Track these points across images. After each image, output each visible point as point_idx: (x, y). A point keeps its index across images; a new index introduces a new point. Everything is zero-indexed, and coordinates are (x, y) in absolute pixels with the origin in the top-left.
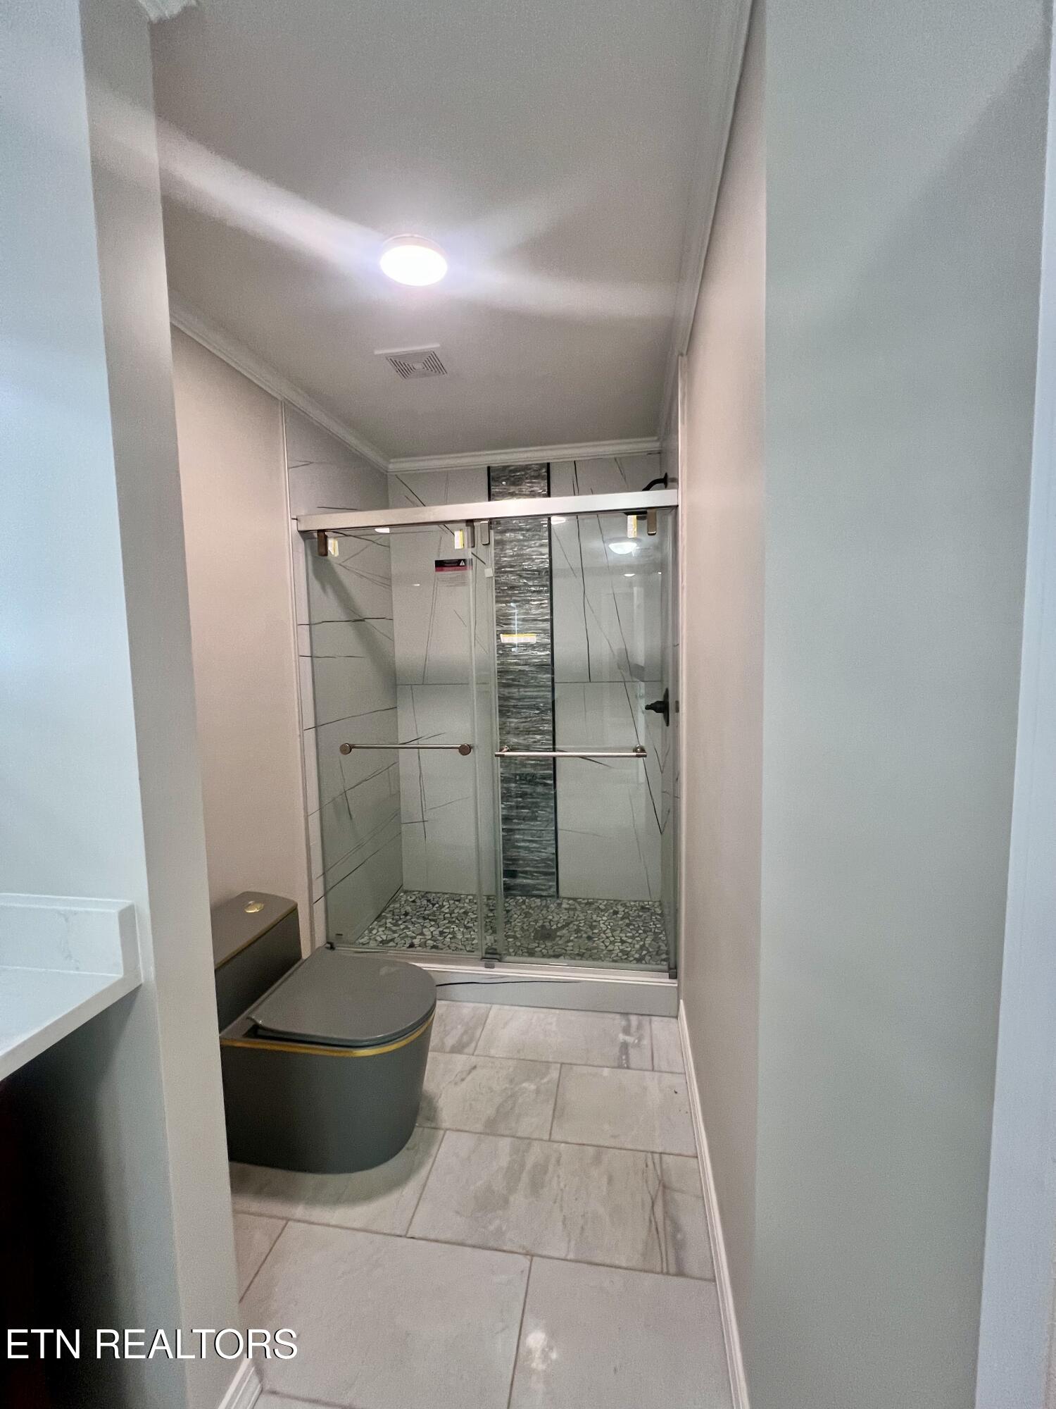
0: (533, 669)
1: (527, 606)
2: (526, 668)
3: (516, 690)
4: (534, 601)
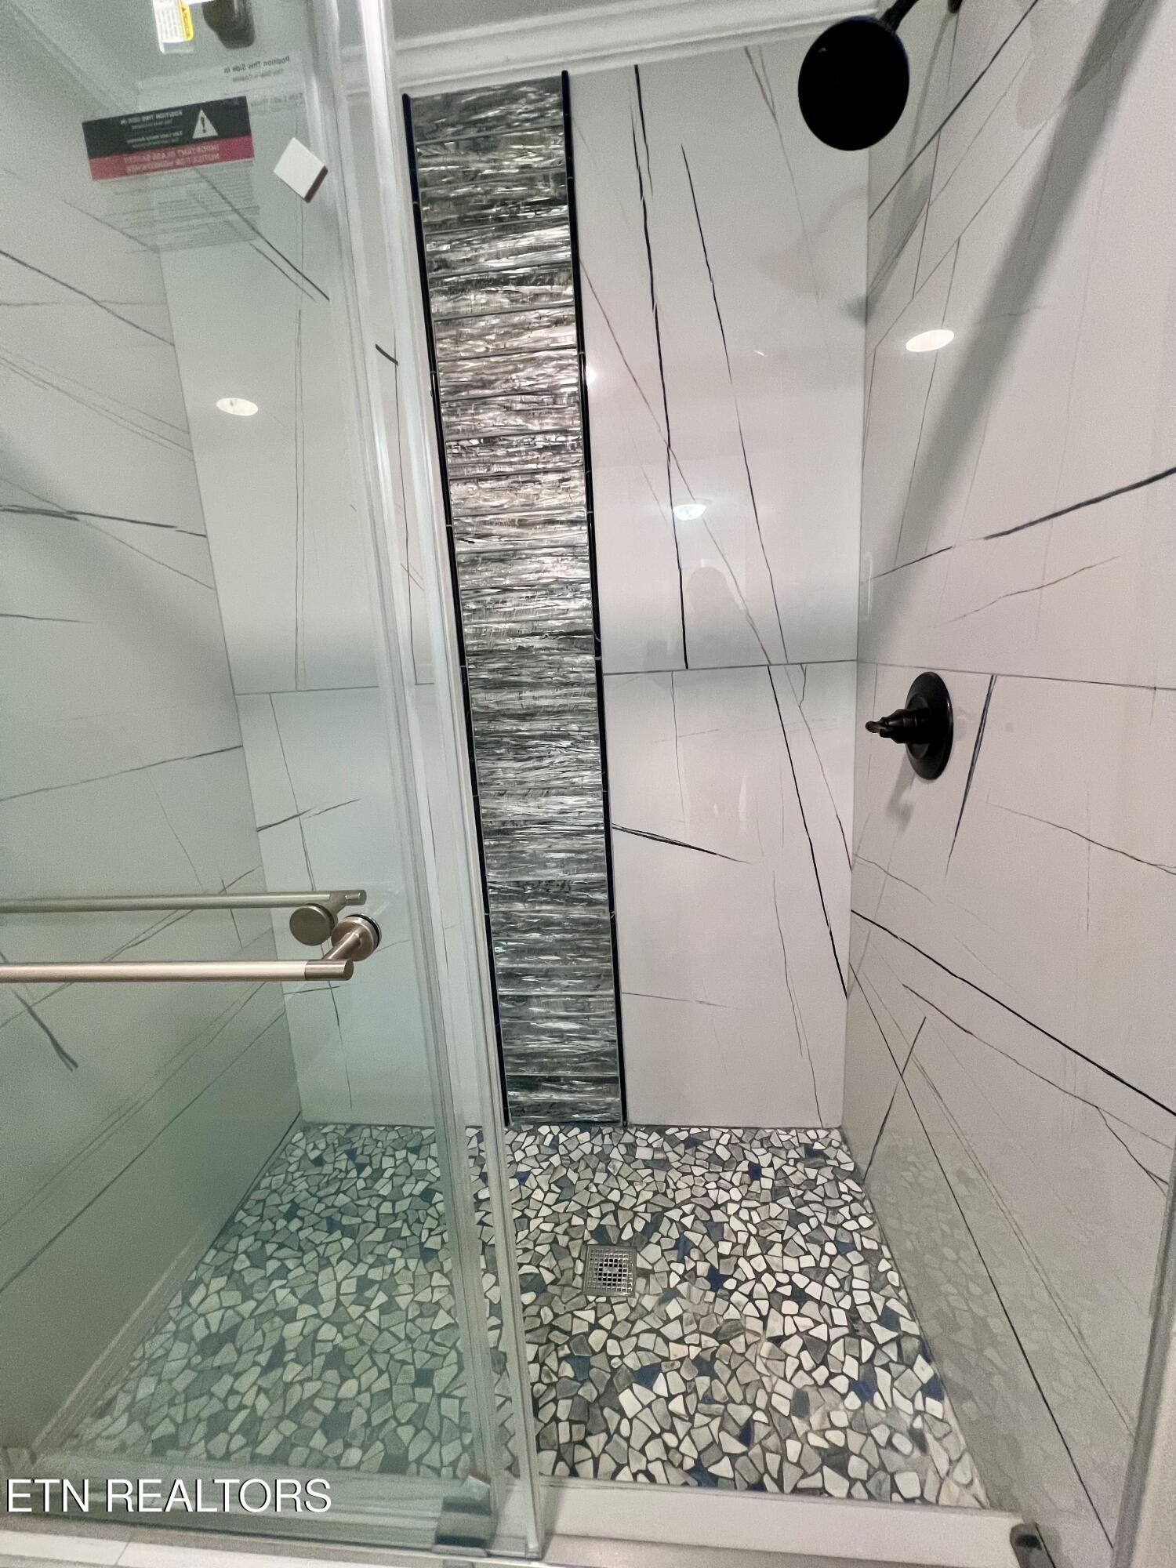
0: (549, 643)
1: (529, 489)
2: (536, 642)
4: (546, 472)
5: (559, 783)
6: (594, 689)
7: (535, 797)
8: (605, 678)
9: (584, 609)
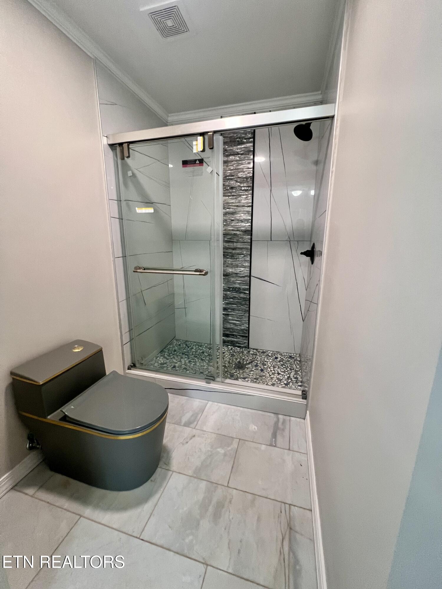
0: (241, 233)
1: (239, 199)
2: (238, 233)
3: (232, 244)
4: (243, 195)
5: (240, 265)
6: (250, 244)
7: (235, 268)
8: (253, 242)
9: (249, 225)
